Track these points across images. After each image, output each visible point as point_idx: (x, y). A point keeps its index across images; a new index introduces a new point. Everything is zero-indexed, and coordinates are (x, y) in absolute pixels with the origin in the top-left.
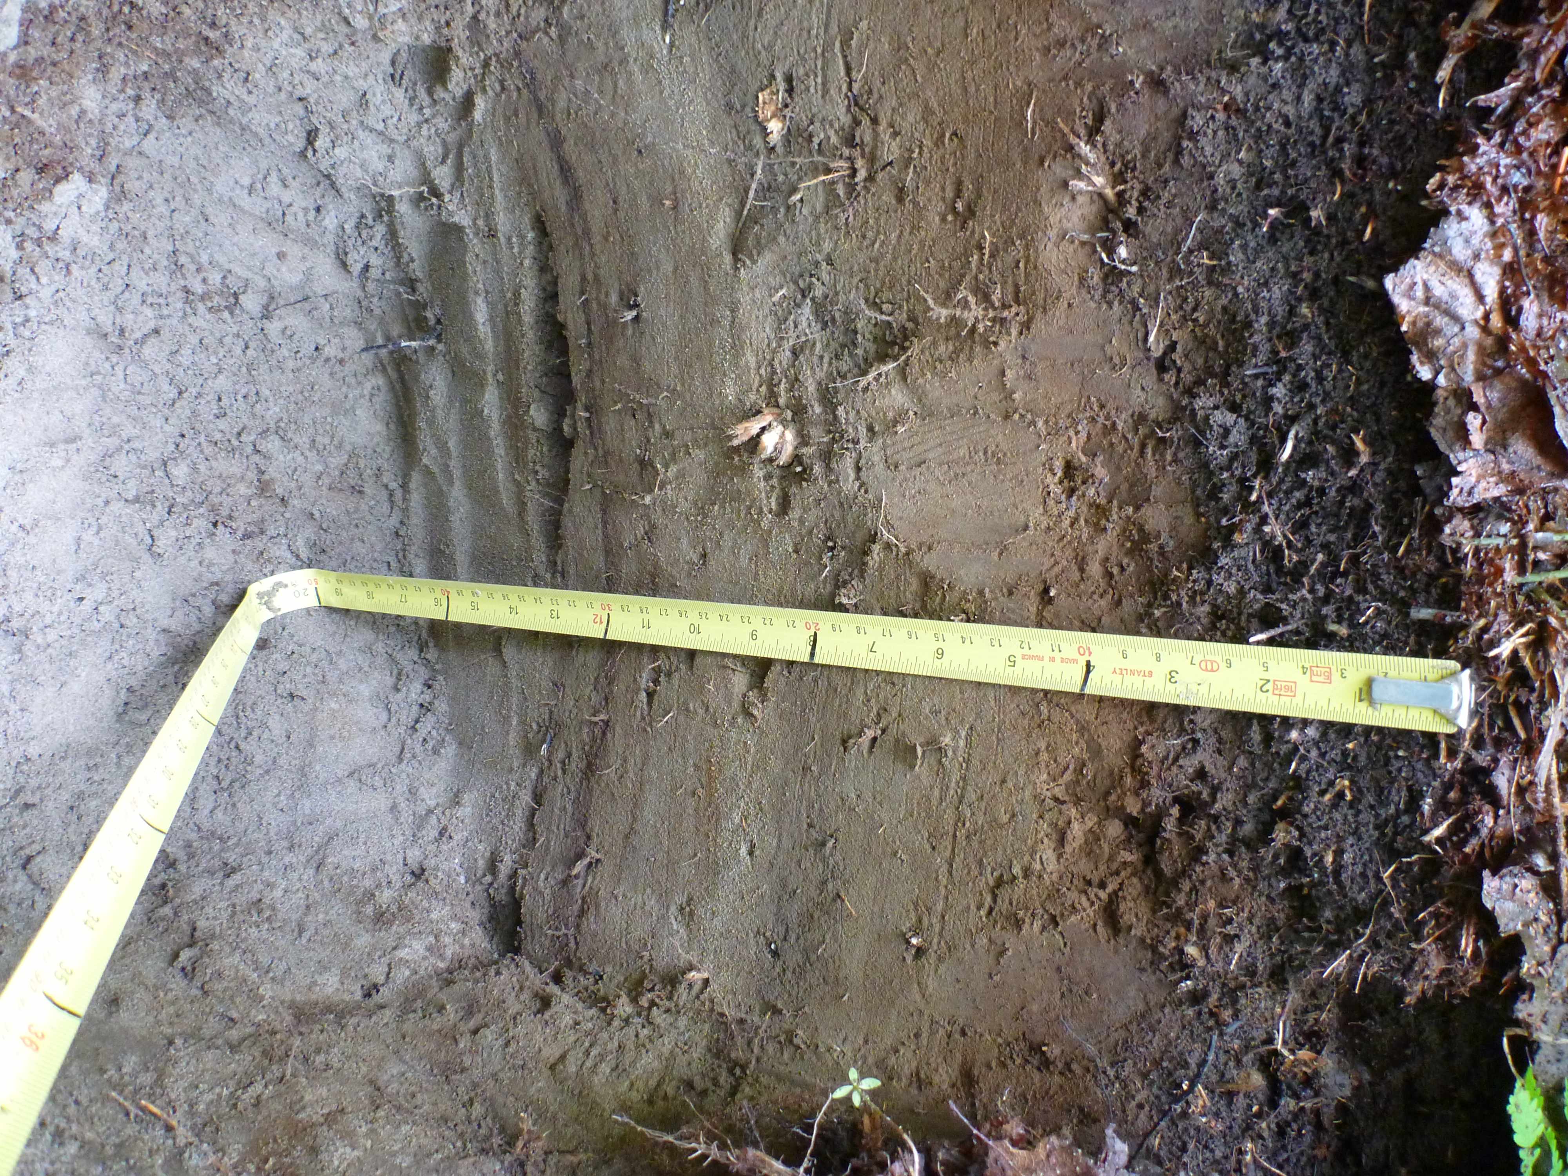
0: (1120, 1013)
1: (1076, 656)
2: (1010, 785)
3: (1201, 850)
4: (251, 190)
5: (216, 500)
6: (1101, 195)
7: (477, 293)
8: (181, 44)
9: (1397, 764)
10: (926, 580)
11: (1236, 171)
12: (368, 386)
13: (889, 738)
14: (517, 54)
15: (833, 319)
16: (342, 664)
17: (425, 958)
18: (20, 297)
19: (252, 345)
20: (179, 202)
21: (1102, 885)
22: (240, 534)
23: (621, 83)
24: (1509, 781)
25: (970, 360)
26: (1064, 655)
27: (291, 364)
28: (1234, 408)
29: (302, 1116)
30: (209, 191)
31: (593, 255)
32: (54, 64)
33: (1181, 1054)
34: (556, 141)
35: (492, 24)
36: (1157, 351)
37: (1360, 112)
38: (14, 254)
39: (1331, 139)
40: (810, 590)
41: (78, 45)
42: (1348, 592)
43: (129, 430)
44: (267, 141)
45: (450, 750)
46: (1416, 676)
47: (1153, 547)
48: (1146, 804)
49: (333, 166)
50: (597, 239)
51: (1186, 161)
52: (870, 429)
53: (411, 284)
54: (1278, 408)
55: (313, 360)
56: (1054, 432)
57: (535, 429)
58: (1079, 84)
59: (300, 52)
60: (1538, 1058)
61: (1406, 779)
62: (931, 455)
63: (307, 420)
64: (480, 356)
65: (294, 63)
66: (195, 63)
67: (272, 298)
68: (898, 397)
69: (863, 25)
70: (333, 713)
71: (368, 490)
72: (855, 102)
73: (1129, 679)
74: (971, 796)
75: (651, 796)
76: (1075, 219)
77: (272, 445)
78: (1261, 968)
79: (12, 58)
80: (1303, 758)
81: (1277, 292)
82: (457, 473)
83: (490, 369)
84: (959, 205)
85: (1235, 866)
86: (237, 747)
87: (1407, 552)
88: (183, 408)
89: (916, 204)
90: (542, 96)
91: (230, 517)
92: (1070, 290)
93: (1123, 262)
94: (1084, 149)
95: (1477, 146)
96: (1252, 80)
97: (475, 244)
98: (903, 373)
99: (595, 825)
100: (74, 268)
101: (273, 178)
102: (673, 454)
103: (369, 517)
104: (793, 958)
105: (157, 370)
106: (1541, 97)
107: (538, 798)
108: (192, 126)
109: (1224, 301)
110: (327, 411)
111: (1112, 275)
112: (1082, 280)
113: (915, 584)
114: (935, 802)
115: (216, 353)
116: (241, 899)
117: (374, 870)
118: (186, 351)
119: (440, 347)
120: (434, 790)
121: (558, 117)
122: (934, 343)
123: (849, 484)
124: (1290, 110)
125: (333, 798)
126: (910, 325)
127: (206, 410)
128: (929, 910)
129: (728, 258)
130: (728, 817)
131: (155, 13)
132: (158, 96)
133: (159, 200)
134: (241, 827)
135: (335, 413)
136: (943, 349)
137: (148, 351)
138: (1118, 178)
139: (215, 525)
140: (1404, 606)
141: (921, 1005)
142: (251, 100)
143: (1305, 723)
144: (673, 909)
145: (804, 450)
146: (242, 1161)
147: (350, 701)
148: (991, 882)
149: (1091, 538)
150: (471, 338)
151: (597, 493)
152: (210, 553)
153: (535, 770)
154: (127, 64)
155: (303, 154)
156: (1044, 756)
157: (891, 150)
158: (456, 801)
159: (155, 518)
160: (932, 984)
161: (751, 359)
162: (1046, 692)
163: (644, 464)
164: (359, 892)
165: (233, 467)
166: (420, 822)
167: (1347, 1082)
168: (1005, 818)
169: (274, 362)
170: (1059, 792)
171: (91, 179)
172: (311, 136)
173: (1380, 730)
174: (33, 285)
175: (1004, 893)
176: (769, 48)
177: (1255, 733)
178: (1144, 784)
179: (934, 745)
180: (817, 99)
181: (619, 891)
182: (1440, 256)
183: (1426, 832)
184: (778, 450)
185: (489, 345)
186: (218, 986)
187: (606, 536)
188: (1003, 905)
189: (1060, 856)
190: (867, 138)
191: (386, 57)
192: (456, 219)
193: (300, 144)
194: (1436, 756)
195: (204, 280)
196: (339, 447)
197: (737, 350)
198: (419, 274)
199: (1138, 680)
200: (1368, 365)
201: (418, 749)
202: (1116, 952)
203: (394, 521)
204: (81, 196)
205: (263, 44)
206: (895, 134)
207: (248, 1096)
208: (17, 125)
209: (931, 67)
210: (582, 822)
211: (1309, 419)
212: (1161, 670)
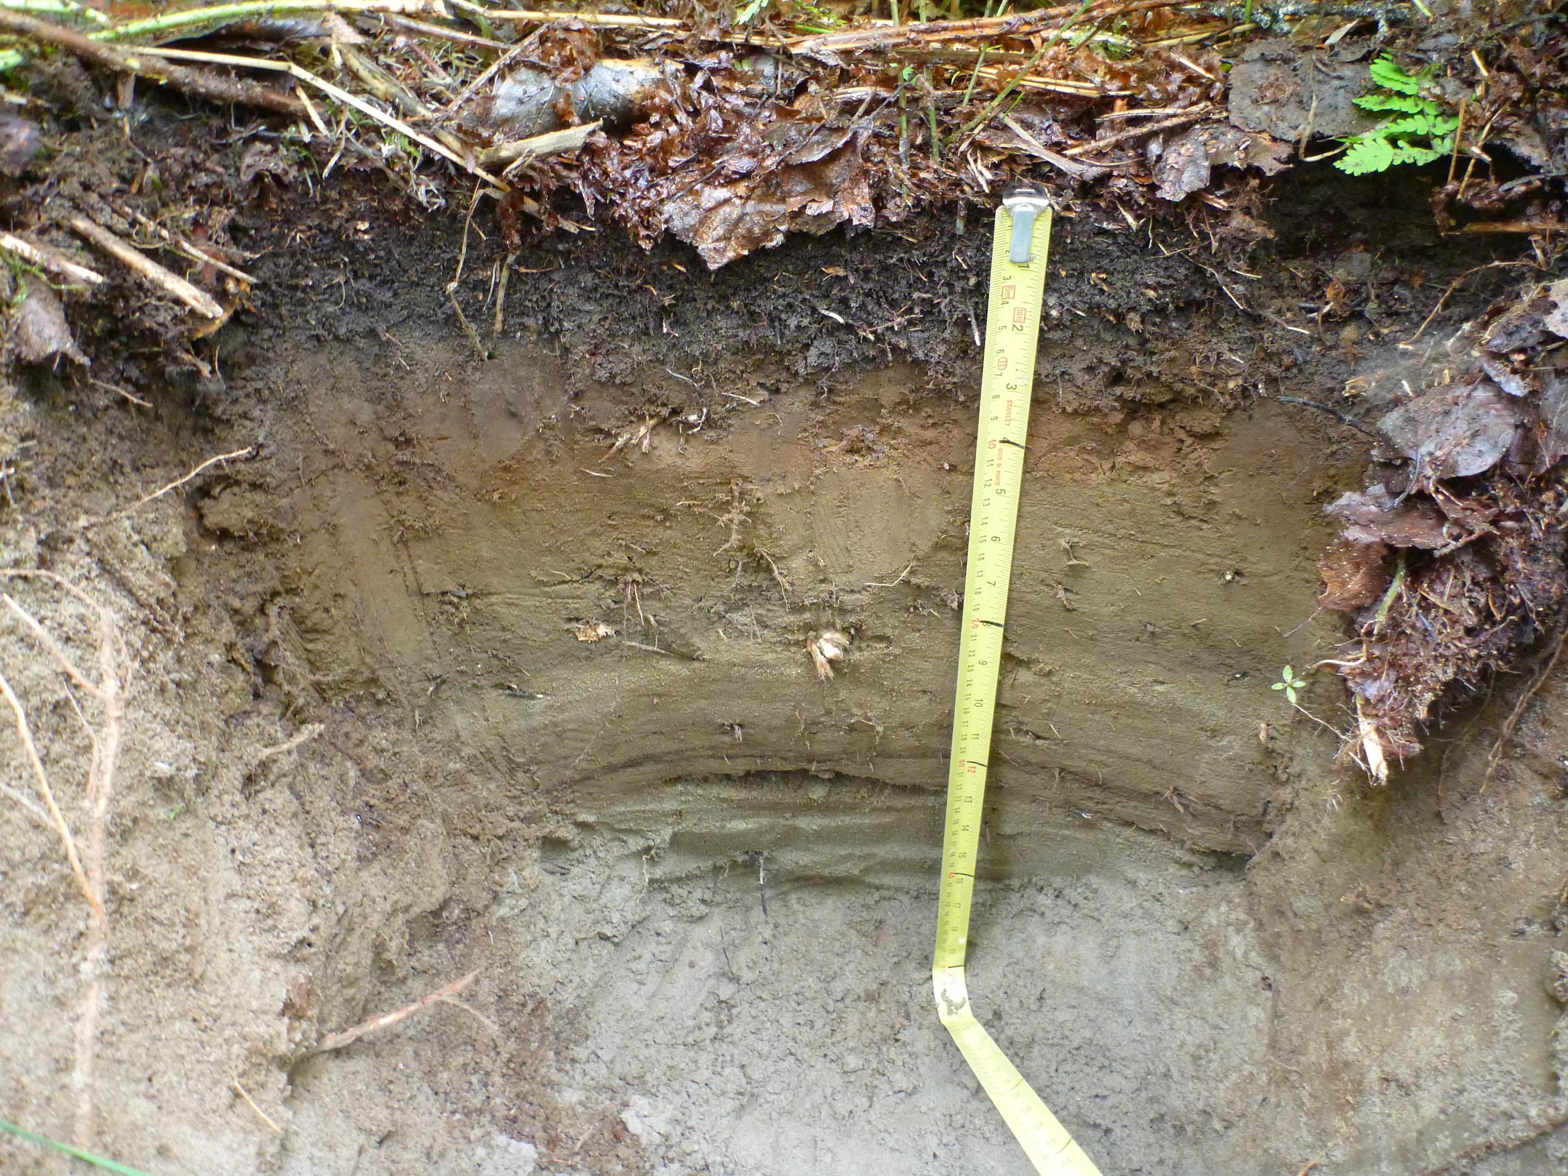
0: (1288, 434)
1: (996, 450)
2: (1100, 500)
3: (1149, 375)
4: (641, 983)
5: (877, 1037)
6: (653, 428)
7: (723, 827)
8: (536, 1028)
9: (1077, 244)
10: (938, 547)
11: (637, 348)
12: (796, 907)
13: (1064, 580)
14: (548, 792)
15: (742, 599)
16: (1019, 954)
17: (1245, 937)
18: (707, 1166)
19: (759, 993)
20: (648, 1037)
21: (1181, 441)
22: (905, 1022)
23: (570, 727)
24: (1092, 166)
25: (770, 515)
26: (995, 457)
27: (776, 965)
28: (807, 346)
29: (1324, 1066)
30: (641, 1014)
31: (694, 749)
32: (547, 1119)
33: (1323, 391)
34: (612, 769)
35: (527, 809)
36: (764, 394)
37: (598, 274)
38: (676, 1166)
39: (616, 292)
40: (949, 623)
41: (535, 1101)
42: (945, 274)
43: (817, 1096)
44: (606, 969)
45: (1094, 880)
46: (1008, 233)
47: (911, 397)
48: (1114, 409)
49: (625, 923)
50: (682, 746)
51: (629, 380)
52: (822, 581)
53: (717, 870)
54: (805, 322)
55: (774, 947)
56: (824, 462)
57: (829, 794)
58: (577, 442)
59: (544, 944)
60: (1326, 133)
61: (1089, 238)
62: (842, 543)
63: (820, 957)
64: (772, 828)
65: (551, 949)
66: (549, 1019)
67: (724, 974)
68: (798, 563)
69: (533, 573)
70: (1058, 969)
71: (879, 915)
72: (587, 577)
73: (1014, 416)
74: (1110, 528)
75: (1120, 747)
76: (669, 446)
77: (838, 988)
78: (1248, 334)
79: (542, 1149)
80: (1074, 305)
81: (721, 322)
82: (866, 850)
83: (782, 821)
84: (659, 518)
85: (1162, 353)
86: (1077, 1049)
87: (913, 236)
88: (805, 1053)
89: (657, 545)
90: (577, 777)
91: (892, 1027)
92: (721, 450)
93: (700, 418)
94: (620, 442)
95: (621, 216)
96: (575, 340)
97: (686, 825)
98: (778, 559)
99: (1145, 787)
100: (689, 1124)
101: (634, 966)
102: (844, 710)
103: (901, 919)
104: (1247, 662)
105: (772, 1069)
106: (589, 169)
107: (1129, 824)
108: (593, 1023)
109: (728, 355)
110: (814, 941)
111: (709, 423)
112: (712, 442)
113: (944, 554)
114: (1114, 553)
115: (763, 1022)
116: (1190, 1069)
117: (1179, 961)
118: (759, 1046)
119: (765, 853)
120: (1125, 898)
121: (593, 767)
122: (758, 537)
123: (865, 598)
124: (596, 318)
125: (1124, 981)
126: (745, 551)
127: (806, 1035)
128: (1203, 564)
129: (696, 665)
130: (1133, 696)
131: (514, 1046)
132: (572, 1046)
133: (646, 1052)
134: (1140, 1057)
135: (817, 935)
136: (762, 531)
137: (757, 1075)
138: (641, 418)
139: (897, 1040)
140: (953, 236)
141: (1282, 576)
142: (576, 980)
143: (1045, 303)
144: (1210, 743)
145: (838, 626)
146: (1346, 1120)
147: (1049, 953)
148: (1180, 519)
149: (905, 436)
150: (760, 833)
151: (878, 760)
152: (919, 1047)
153: (1105, 823)
154: (549, 1066)
155: (616, 945)
156: (1077, 476)
157: (620, 557)
158: (1133, 883)
159: (885, 1087)
160: (1265, 567)
161: (769, 657)
162: (1025, 472)
163: (852, 728)
164: (1194, 976)
165: (853, 1020)
166: (1148, 915)
167: (1360, 256)
168: (1127, 506)
169: (773, 979)
170: (1107, 465)
171: (626, 1105)
172: (603, 937)
173: (1051, 254)
174: (699, 1156)
175: (1188, 511)
176: (548, 633)
177: (1056, 335)
178: (1097, 409)
179: (1072, 550)
180: (584, 602)
181: (1199, 779)
182: (696, 233)
183: (1129, 227)
184: (837, 645)
185: (764, 821)
186: (1239, 1106)
187: (910, 756)
188: (1198, 513)
189: (1158, 469)
190: (612, 572)
191: (549, 879)
192: (667, 838)
193: (609, 946)
194: (1070, 219)
195: (707, 1025)
196: (843, 935)
197: (763, 665)
198: (710, 863)
199: (1014, 410)
200: (774, 266)
201: (1091, 904)
202: (1236, 435)
203: (906, 900)
204: (637, 1115)
205: (537, 970)
206: (609, 554)
207: (1309, 1104)
208: (587, 1152)
209: (562, 531)
210: (1145, 797)
211: (814, 301)
212: (1007, 395)
